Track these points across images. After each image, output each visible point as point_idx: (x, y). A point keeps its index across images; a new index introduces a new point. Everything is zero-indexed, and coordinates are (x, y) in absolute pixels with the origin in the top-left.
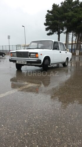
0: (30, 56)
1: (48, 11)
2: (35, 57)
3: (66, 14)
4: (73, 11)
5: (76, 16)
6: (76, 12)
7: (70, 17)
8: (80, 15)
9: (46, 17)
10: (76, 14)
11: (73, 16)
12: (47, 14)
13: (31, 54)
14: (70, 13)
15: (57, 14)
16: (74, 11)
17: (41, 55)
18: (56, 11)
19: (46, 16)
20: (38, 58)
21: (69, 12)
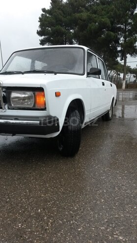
0: (6, 100)
1: (44, 10)
2: (30, 104)
3: (77, 15)
4: (89, 11)
5: (96, 19)
6: (95, 12)
7: (84, 21)
8: (102, 18)
9: (39, 21)
10: (95, 16)
11: (90, 20)
12: (42, 15)
13: (14, 95)
14: (85, 15)
15: (61, 15)
16: (91, 11)
17: (58, 95)
18: (59, 9)
19: (40, 18)
20: (45, 109)
21: (82, 12)
